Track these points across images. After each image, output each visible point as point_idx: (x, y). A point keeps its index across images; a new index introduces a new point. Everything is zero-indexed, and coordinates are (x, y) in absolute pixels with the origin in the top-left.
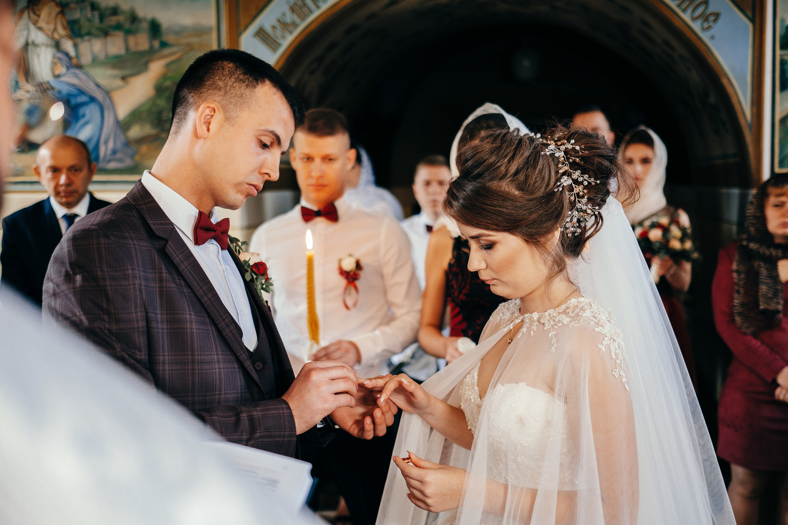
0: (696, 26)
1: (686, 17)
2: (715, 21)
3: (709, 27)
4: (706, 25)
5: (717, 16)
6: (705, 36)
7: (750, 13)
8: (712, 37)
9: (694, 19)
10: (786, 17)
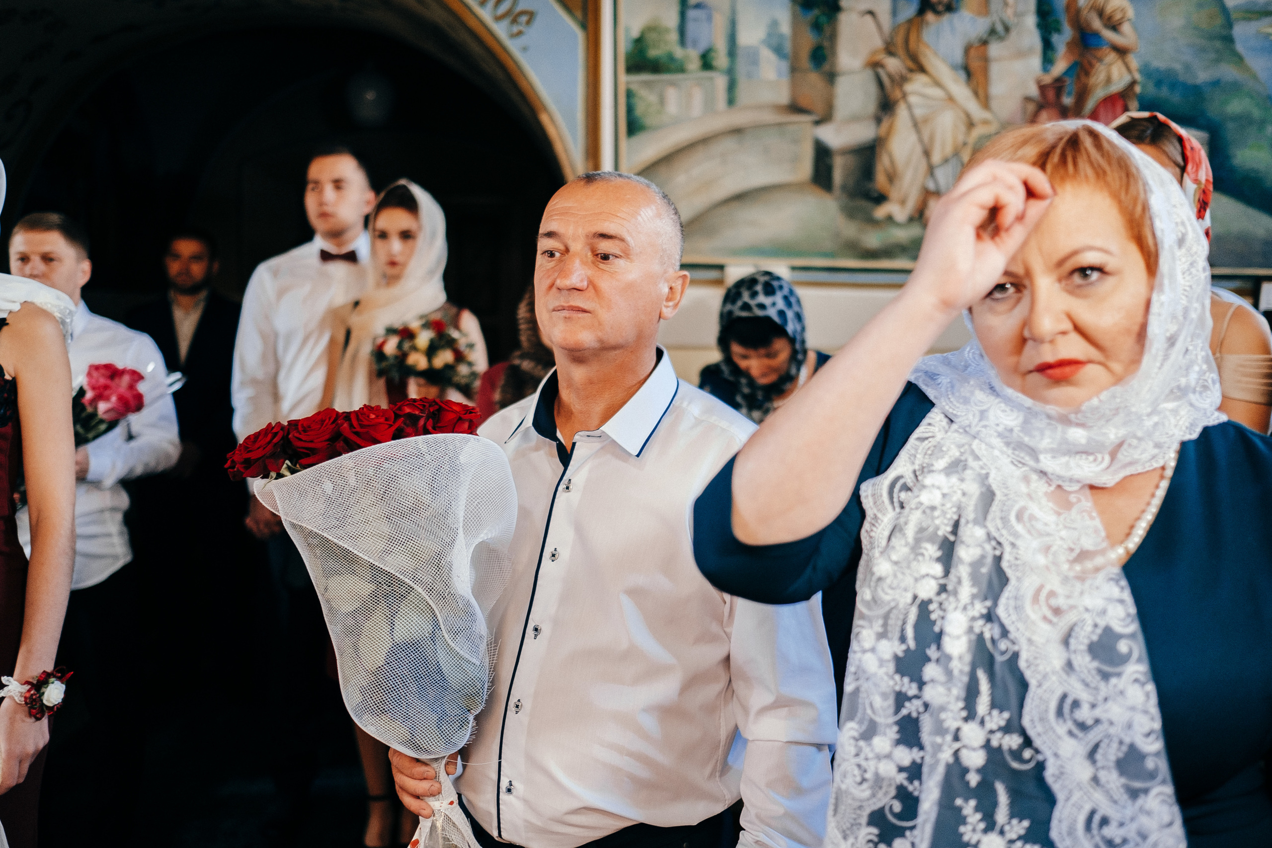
0: (501, 30)
1: (485, 14)
2: (528, 22)
3: (520, 33)
4: (515, 29)
5: (531, 15)
6: (513, 46)
7: (579, 14)
8: (525, 49)
9: (498, 19)
10: (633, 25)
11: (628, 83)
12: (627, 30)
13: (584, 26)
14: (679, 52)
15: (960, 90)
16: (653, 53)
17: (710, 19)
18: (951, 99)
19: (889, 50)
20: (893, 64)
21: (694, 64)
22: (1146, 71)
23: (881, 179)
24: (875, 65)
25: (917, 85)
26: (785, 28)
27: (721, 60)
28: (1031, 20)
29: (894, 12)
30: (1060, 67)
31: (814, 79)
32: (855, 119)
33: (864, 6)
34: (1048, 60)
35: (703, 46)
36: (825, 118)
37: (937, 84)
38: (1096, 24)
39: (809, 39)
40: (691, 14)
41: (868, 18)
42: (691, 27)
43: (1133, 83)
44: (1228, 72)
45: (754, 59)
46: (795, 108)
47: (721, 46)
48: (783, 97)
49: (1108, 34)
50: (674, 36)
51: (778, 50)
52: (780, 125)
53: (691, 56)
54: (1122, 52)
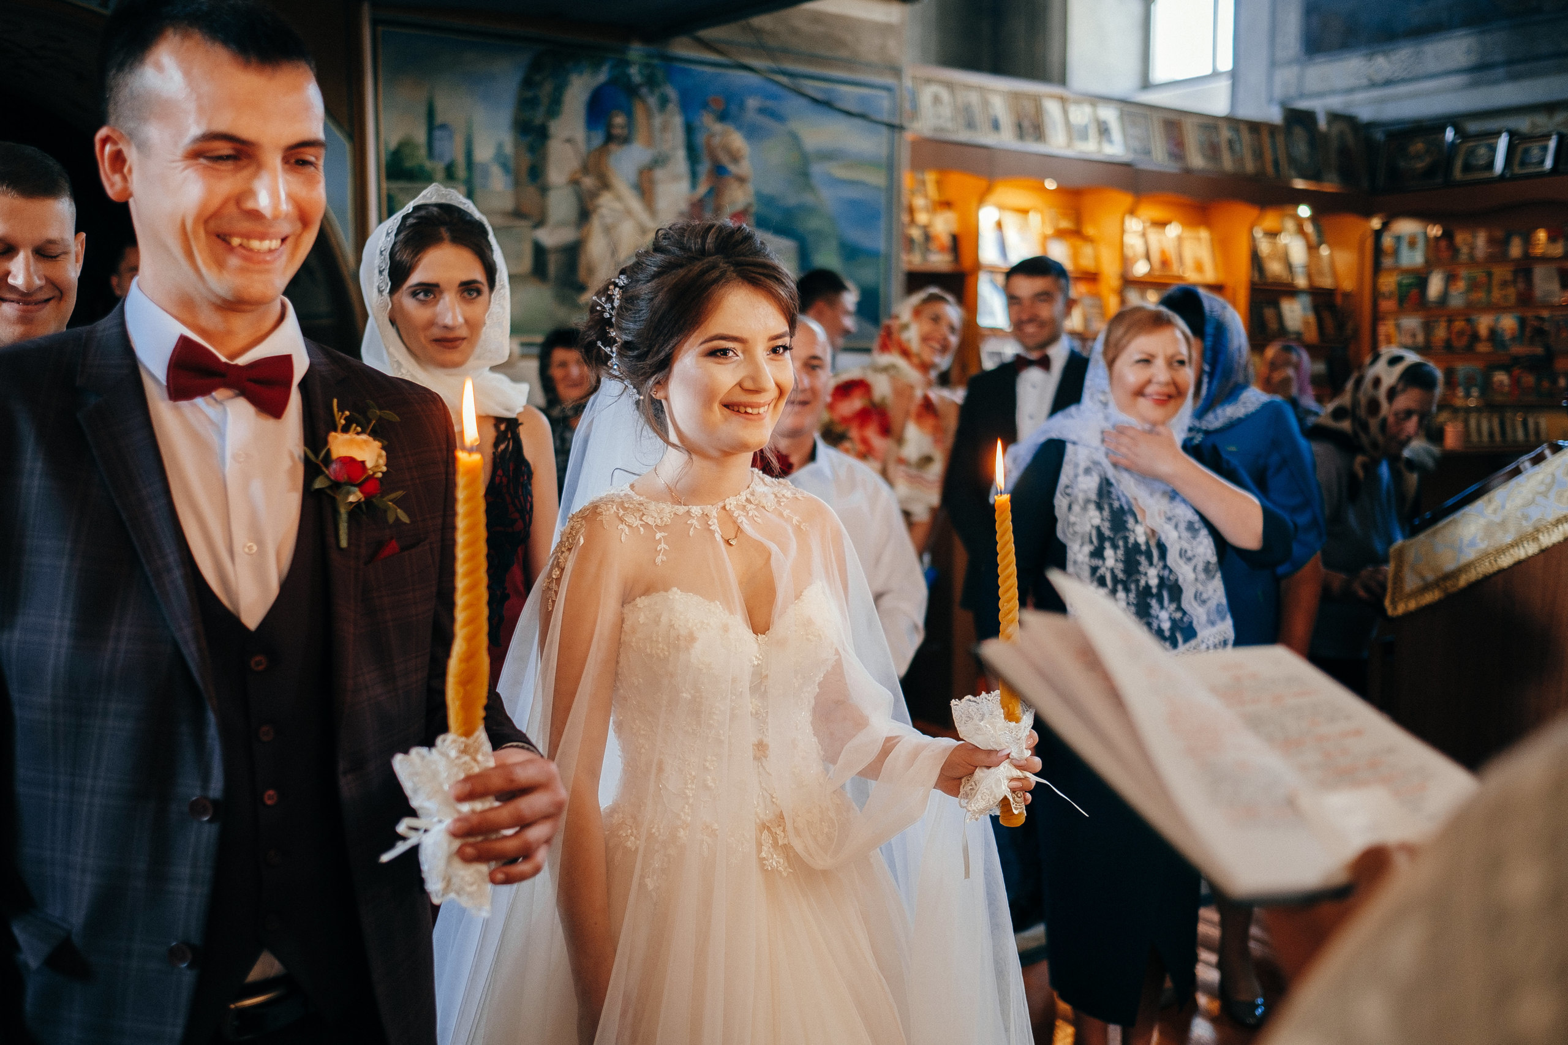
7: (346, 129)
10: (393, 141)
11: (388, 189)
12: (386, 144)
13: (351, 137)
14: (428, 165)
15: (635, 204)
16: (409, 164)
17: (451, 137)
18: (629, 212)
19: (585, 169)
20: (588, 182)
21: (440, 174)
22: (760, 196)
23: (582, 273)
24: (575, 182)
25: (606, 201)
26: (509, 149)
27: (461, 172)
28: (681, 154)
29: (589, 140)
30: (702, 189)
31: (531, 191)
32: (562, 224)
33: (566, 134)
34: (694, 183)
35: (447, 160)
36: (540, 223)
37: (619, 198)
38: (724, 159)
39: (526, 160)
40: (438, 133)
41: (568, 146)
42: (438, 145)
43: (750, 205)
44: (808, 198)
45: (486, 174)
46: (518, 214)
47: (461, 160)
48: (508, 204)
49: (732, 168)
50: (423, 152)
51: (505, 166)
52: (509, 228)
53: (439, 167)
54: (741, 180)
